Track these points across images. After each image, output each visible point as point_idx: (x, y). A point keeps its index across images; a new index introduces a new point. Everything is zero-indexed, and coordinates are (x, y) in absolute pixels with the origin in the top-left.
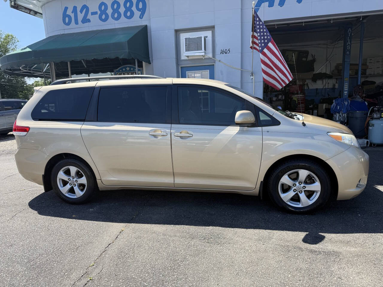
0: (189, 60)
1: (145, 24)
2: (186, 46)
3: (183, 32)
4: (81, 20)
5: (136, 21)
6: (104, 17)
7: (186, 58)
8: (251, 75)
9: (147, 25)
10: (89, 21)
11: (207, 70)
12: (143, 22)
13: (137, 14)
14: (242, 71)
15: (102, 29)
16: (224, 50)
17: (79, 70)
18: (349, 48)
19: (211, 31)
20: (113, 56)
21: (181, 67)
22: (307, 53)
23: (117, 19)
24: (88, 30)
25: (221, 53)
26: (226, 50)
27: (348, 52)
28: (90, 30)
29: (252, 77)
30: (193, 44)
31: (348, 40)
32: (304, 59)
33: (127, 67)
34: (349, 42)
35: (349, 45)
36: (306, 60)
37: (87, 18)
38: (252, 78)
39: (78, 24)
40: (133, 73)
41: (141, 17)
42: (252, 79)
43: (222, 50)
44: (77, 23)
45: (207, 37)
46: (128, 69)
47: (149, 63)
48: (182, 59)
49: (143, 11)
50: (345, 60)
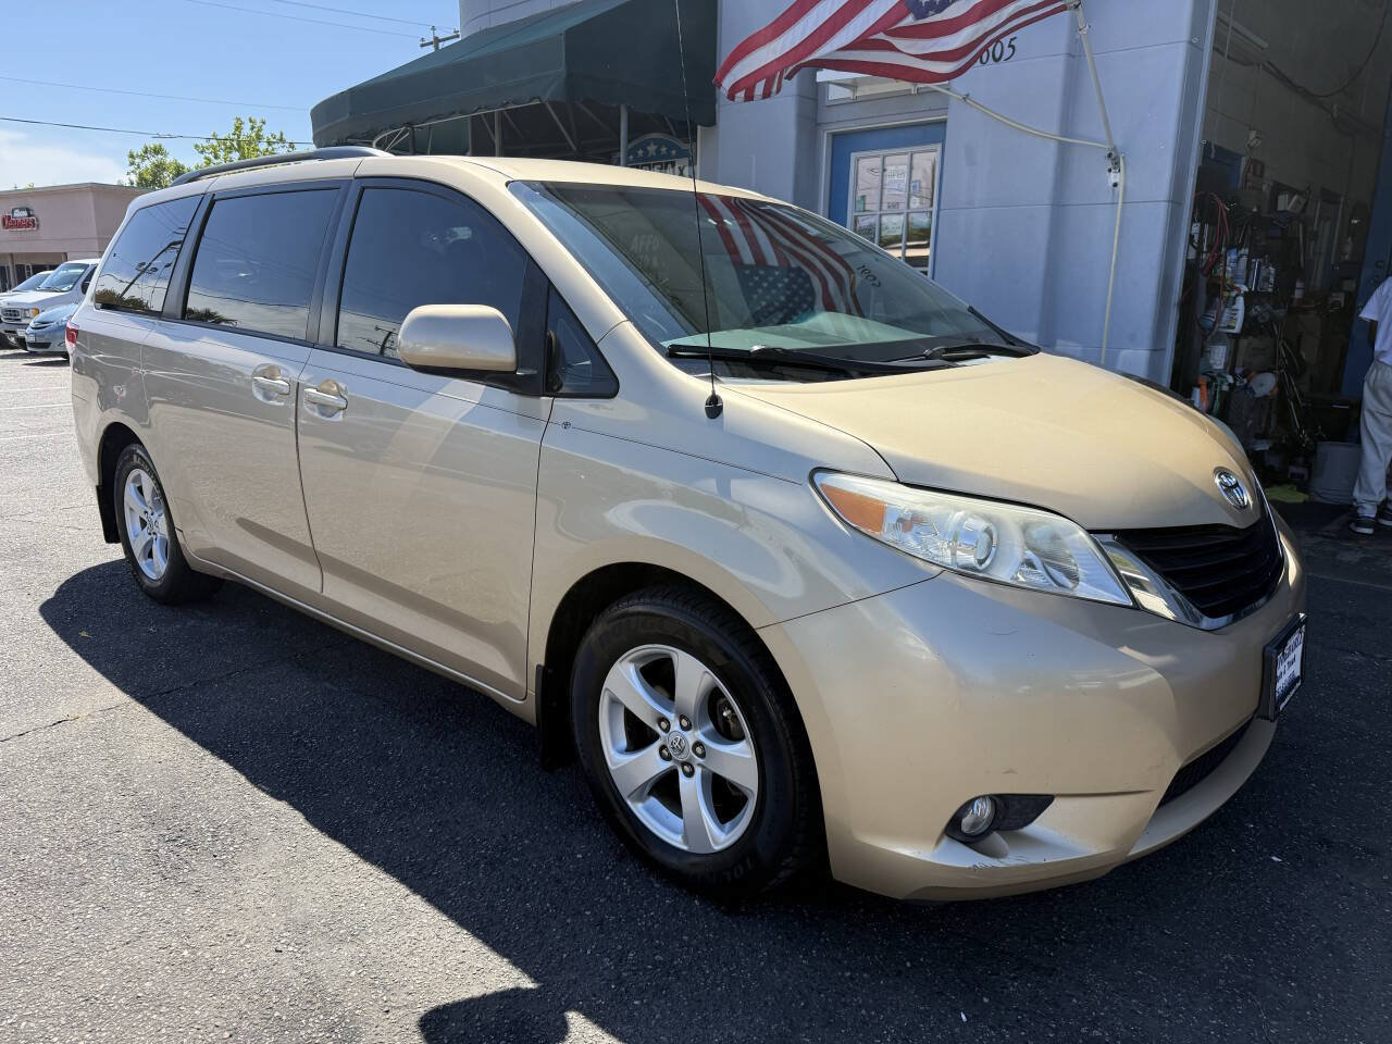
0: (856, 102)
7: (847, 94)
8: (1110, 166)
11: (933, 146)
14: (1064, 147)
20: (525, 97)
21: (835, 136)
26: (999, 45)
29: (1114, 177)
33: (648, 143)
38: (1117, 180)
40: (667, 164)
42: (1115, 185)
46: (652, 148)
48: (830, 98)
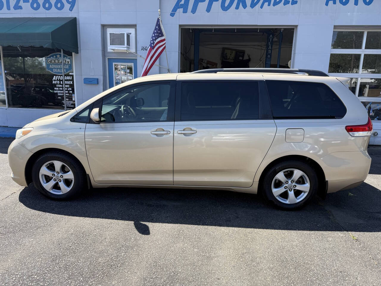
0: (114, 53)
1: (74, 16)
2: (110, 40)
3: (110, 27)
4: (13, 6)
5: (66, 13)
6: (35, 5)
7: (112, 51)
8: (168, 72)
9: (77, 17)
10: (21, 8)
12: (72, 15)
13: (67, 6)
14: (160, 67)
15: (34, 17)
16: (145, 47)
17: (15, 53)
18: (270, 52)
19: (134, 29)
20: (38, 45)
21: (108, 59)
22: (243, 52)
23: (49, 8)
24: (20, 17)
25: (142, 49)
26: (146, 48)
27: (269, 56)
28: (22, 17)
30: (117, 40)
31: (270, 45)
32: (241, 58)
33: (57, 54)
34: (270, 46)
35: (270, 49)
36: (243, 58)
37: (19, 5)
39: (10, 10)
41: (71, 9)
43: (143, 48)
44: (9, 8)
45: (131, 34)
46: (58, 56)
47: (77, 52)
48: (108, 51)
49: (73, 4)
50: (267, 63)
